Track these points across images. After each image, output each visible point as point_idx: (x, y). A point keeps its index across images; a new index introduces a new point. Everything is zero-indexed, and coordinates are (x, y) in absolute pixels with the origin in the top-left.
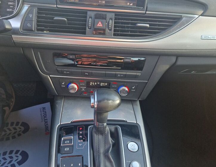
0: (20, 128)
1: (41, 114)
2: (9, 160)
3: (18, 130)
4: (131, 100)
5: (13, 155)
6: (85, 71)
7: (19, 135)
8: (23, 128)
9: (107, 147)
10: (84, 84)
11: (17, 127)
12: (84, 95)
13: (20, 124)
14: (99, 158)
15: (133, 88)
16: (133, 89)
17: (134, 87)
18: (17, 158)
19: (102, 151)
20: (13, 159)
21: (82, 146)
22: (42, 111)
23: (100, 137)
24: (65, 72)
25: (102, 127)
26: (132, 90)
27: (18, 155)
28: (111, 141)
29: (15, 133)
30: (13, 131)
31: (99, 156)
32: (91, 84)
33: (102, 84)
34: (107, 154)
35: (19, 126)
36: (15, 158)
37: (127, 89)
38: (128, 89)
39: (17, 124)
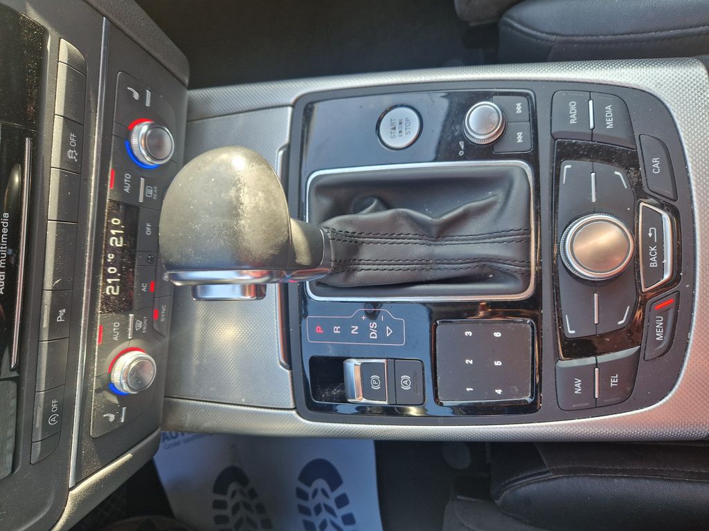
0: (234, 494)
1: (186, 441)
2: (325, 515)
3: (238, 498)
4: (188, 121)
5: (311, 504)
6: (45, 324)
7: (253, 494)
8: (233, 487)
9: (406, 228)
10: (116, 325)
11: (231, 503)
12: (163, 320)
13: (220, 497)
14: (448, 261)
15: (136, 96)
16: (143, 96)
17: (132, 93)
18: (320, 492)
19: (420, 250)
20: (322, 506)
21: (396, 326)
22: (177, 440)
23: (366, 253)
24: (52, 421)
25: (333, 243)
26: (148, 104)
27: (310, 491)
28: (371, 212)
29: (247, 507)
30: (242, 512)
31: (441, 260)
32: (112, 291)
33: (116, 242)
34: (434, 231)
35: (227, 498)
36: (320, 499)
37: (144, 128)
38: (139, 121)
39: (219, 505)
